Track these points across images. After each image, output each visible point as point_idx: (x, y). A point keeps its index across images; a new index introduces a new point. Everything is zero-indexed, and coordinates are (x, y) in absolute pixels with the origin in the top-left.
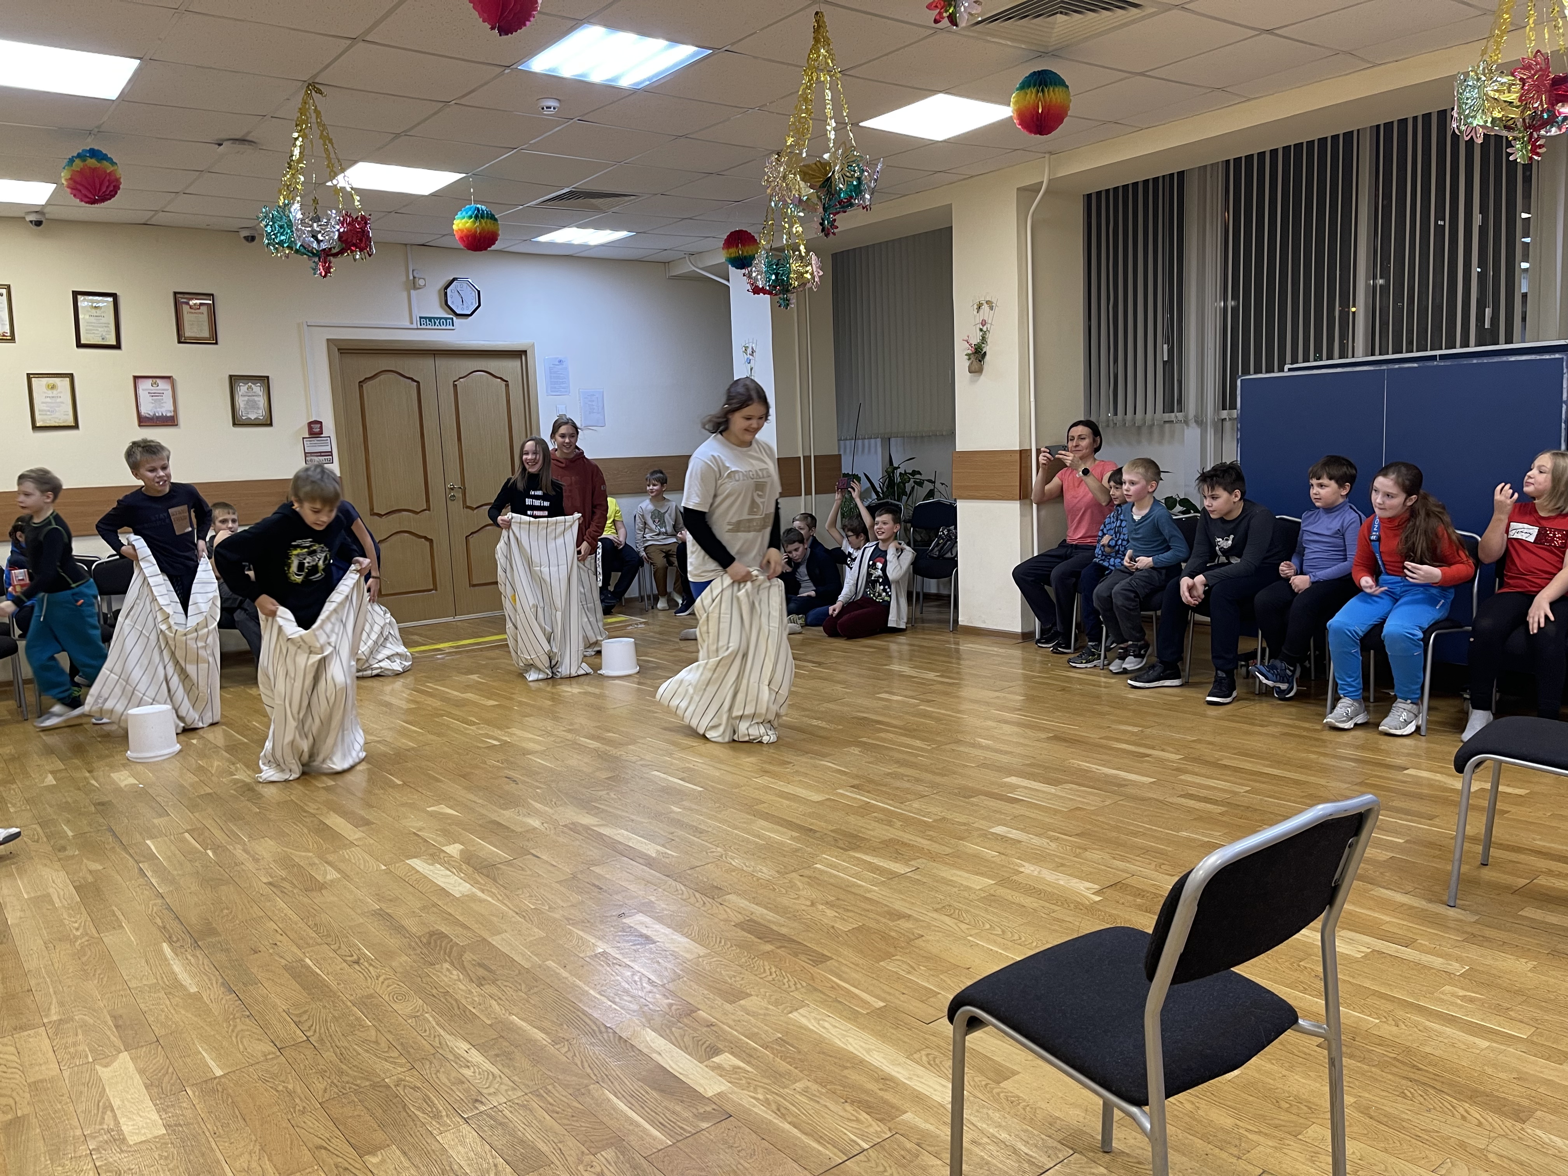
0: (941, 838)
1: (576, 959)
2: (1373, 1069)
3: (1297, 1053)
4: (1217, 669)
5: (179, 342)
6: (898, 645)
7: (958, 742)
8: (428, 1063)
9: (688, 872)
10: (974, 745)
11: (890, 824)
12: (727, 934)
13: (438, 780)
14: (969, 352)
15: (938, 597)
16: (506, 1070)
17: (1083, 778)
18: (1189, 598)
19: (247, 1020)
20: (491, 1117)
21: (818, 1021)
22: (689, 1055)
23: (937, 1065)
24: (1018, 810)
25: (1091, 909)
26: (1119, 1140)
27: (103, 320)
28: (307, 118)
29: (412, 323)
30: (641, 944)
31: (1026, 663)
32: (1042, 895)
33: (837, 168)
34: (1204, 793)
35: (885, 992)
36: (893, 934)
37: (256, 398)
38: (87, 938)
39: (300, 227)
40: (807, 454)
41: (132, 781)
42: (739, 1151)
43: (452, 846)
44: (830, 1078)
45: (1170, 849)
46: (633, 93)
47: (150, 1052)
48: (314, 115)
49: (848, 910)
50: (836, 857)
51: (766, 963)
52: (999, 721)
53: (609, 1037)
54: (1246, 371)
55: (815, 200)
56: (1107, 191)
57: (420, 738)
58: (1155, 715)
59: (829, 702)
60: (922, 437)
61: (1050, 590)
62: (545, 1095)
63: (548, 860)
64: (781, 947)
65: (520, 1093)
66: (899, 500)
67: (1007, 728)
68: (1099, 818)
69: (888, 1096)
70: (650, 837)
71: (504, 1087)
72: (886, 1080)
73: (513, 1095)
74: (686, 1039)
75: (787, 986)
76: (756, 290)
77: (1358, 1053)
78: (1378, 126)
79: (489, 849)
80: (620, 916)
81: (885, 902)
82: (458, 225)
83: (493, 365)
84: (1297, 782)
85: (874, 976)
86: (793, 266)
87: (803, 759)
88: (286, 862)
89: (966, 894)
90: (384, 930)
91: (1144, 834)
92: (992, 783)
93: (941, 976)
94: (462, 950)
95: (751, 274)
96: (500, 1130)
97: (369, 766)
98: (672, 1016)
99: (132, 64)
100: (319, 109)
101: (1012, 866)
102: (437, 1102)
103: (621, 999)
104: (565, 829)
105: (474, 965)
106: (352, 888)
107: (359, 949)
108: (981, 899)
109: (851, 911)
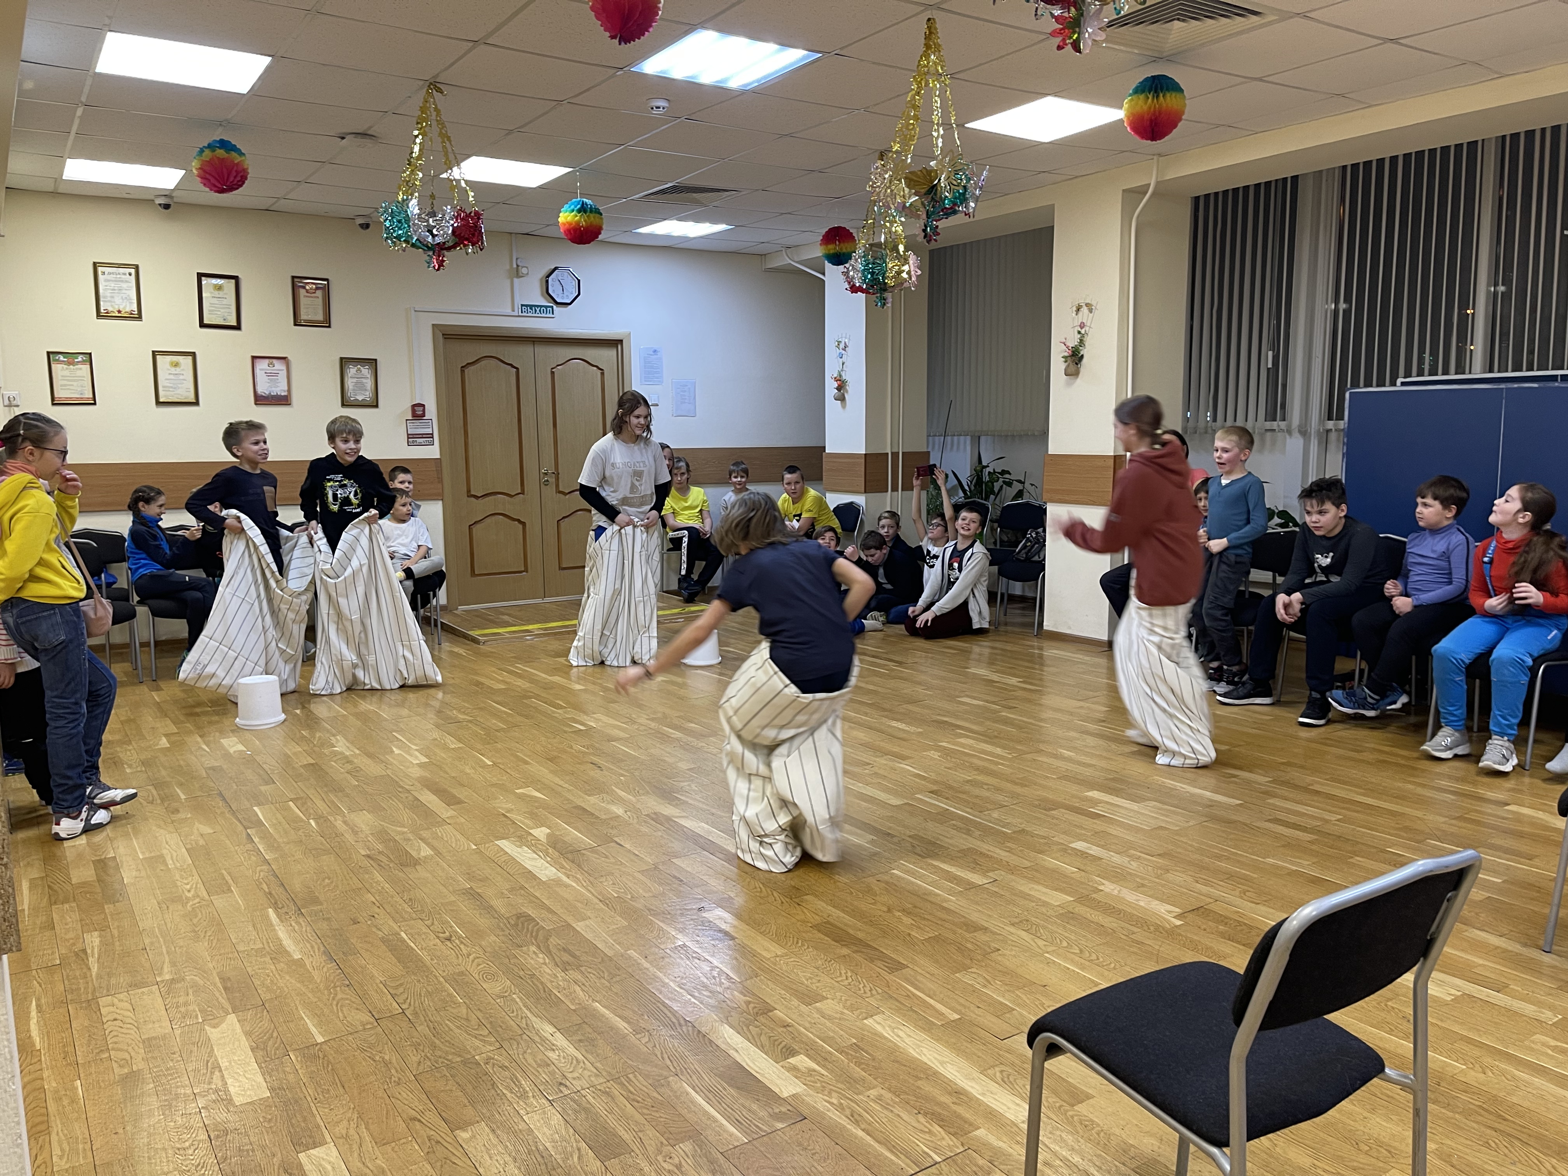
0: (1020, 851)
1: (657, 950)
2: (1457, 1116)
3: (1379, 1095)
4: (1311, 690)
5: (295, 325)
6: (980, 648)
7: (1040, 752)
8: (515, 1043)
10: (1056, 756)
11: (968, 833)
12: (804, 935)
13: (526, 763)
14: (1066, 354)
15: (1022, 599)
16: (589, 1056)
17: (1167, 796)
18: (1285, 616)
19: (347, 988)
20: (575, 1101)
21: (893, 1029)
22: (766, 1054)
23: (1010, 1082)
24: (1099, 825)
25: (1171, 933)
27: (225, 301)
28: (428, 116)
29: (513, 310)
30: (720, 940)
32: (1122, 915)
33: (943, 176)
34: (1292, 819)
35: (960, 1004)
36: (969, 946)
37: (364, 381)
38: (198, 900)
39: (416, 221)
40: (895, 450)
41: (241, 747)
42: (813, 1154)
43: (539, 829)
44: (904, 1088)
45: (1255, 876)
46: (742, 93)
47: (256, 1014)
48: (434, 114)
49: (925, 919)
50: (914, 864)
51: (842, 967)
52: (1082, 732)
53: (688, 1031)
54: (1355, 384)
55: (919, 204)
56: (1216, 194)
57: (510, 719)
58: (1244, 734)
59: (909, 703)
60: (1013, 436)
62: (626, 1083)
63: (632, 849)
64: (857, 951)
65: (602, 1080)
66: (987, 499)
67: (1091, 740)
68: (1182, 839)
69: (960, 1110)
71: (587, 1073)
72: (959, 1093)
73: (596, 1081)
74: (763, 1038)
75: (862, 992)
76: (854, 289)
77: (1441, 1099)
78: (1504, 137)
79: (574, 835)
80: (700, 909)
81: (962, 913)
82: (563, 218)
83: (591, 354)
84: (1392, 813)
85: (949, 987)
86: (890, 265)
87: (882, 761)
88: (383, 836)
89: (1044, 910)
90: (475, 909)
91: (1229, 858)
92: (1073, 796)
93: (1017, 992)
94: (548, 934)
95: (848, 272)
96: (583, 1115)
97: (461, 745)
98: (749, 1014)
99: (264, 61)
100: (439, 107)
101: (1091, 884)
102: (523, 1082)
103: (700, 994)
104: (647, 819)
105: (559, 950)
106: (444, 865)
107: (451, 927)
108: (1059, 916)
109: (928, 920)
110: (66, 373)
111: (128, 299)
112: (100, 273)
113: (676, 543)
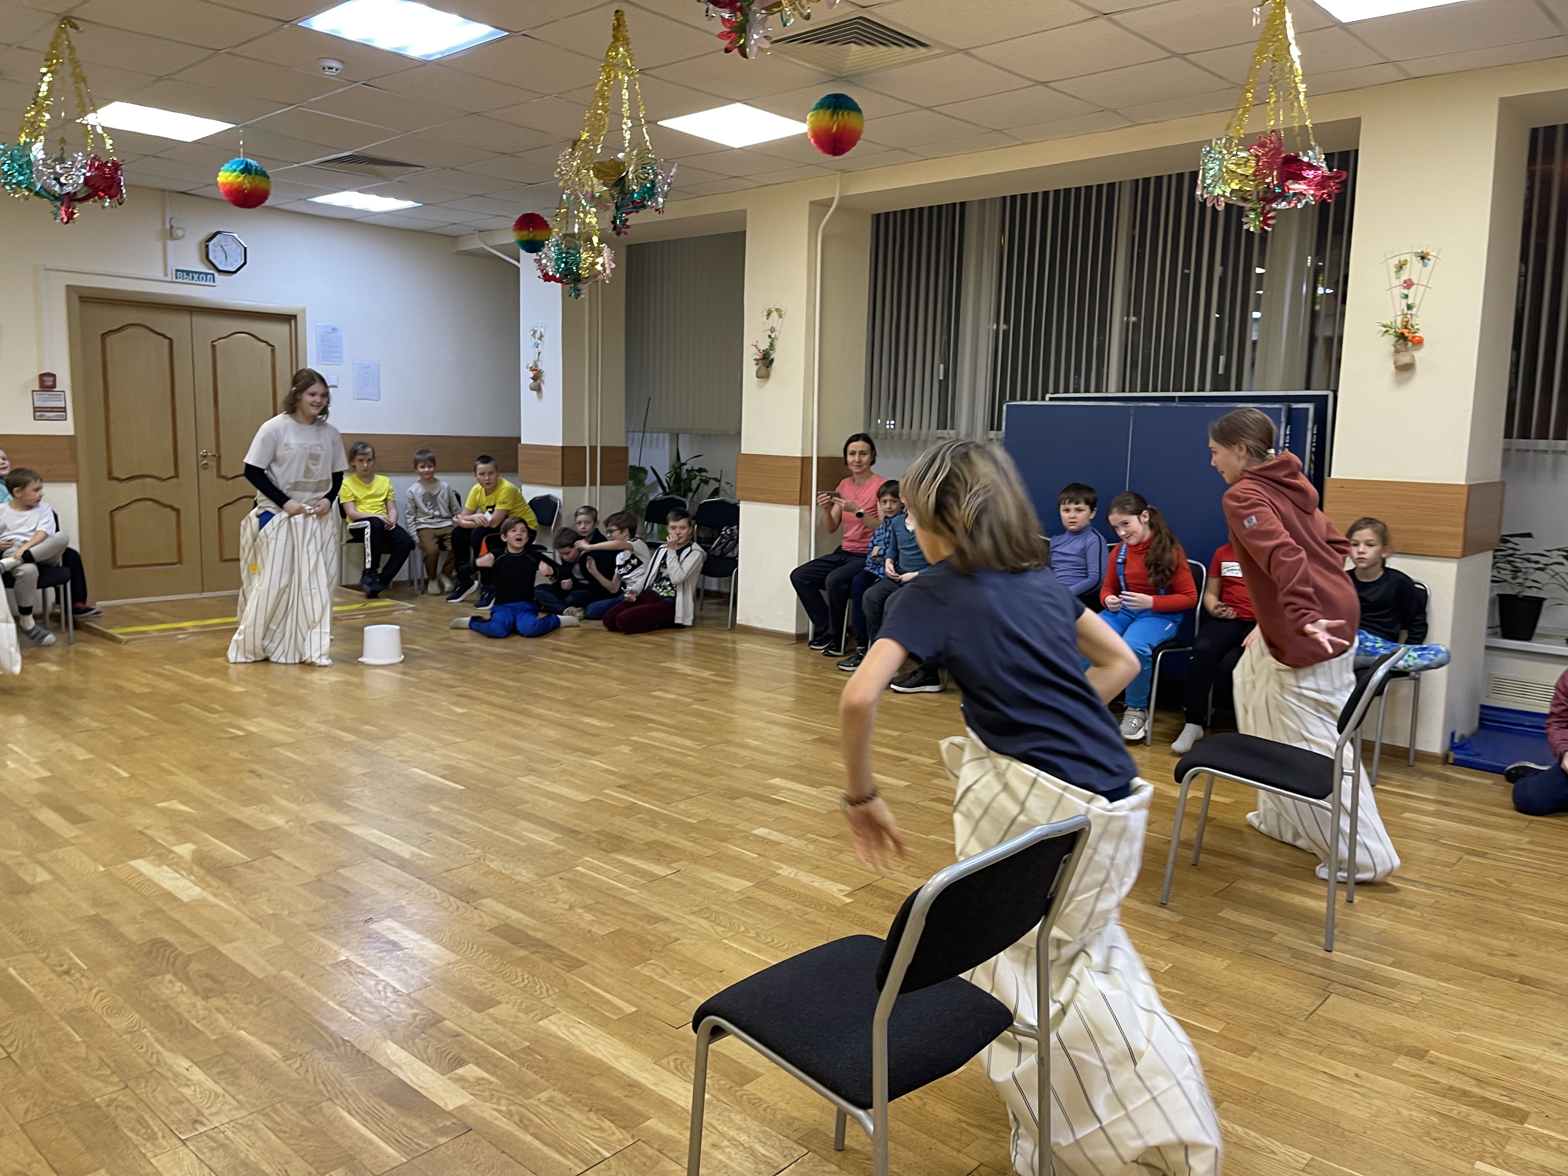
0: (704, 840)
1: (315, 968)
6: (683, 642)
7: (728, 742)
8: (144, 1082)
9: (443, 874)
10: (743, 746)
11: (654, 825)
12: (480, 939)
13: (171, 773)
14: (758, 357)
15: (717, 594)
16: (230, 1089)
20: (211, 1138)
21: (568, 1028)
22: (432, 1067)
23: (682, 1070)
24: (780, 811)
25: (841, 911)
26: (851, 1137)
29: (166, 275)
30: (387, 951)
31: (799, 665)
32: (797, 897)
33: (631, 169)
35: (638, 997)
36: (650, 937)
39: (40, 167)
40: (594, 444)
42: (478, 1166)
43: (183, 846)
44: (576, 1087)
45: (918, 852)
46: (423, 64)
49: (606, 914)
50: (598, 859)
51: (519, 970)
52: (769, 722)
53: (346, 1051)
55: (607, 196)
56: (894, 212)
57: (154, 726)
58: (914, 719)
59: (602, 698)
60: (710, 435)
61: (825, 594)
62: (272, 1114)
63: (292, 861)
64: (534, 953)
65: (244, 1113)
66: (685, 496)
67: (776, 729)
69: (632, 1103)
70: (405, 837)
71: (227, 1107)
72: (632, 1087)
73: (236, 1115)
74: (429, 1050)
75: (538, 992)
76: (547, 278)
78: (1137, 180)
79: (225, 850)
80: (366, 921)
81: (644, 905)
82: (223, 178)
83: (258, 328)
85: (627, 980)
86: (584, 256)
87: (572, 758)
89: (724, 897)
90: (100, 937)
92: (757, 784)
93: (694, 980)
94: (189, 960)
95: (541, 260)
96: (221, 1152)
97: (91, 756)
98: (416, 1027)
100: (73, 44)
101: (770, 868)
102: (151, 1123)
103: (362, 1010)
104: (312, 828)
105: (200, 976)
106: (65, 891)
107: (71, 959)
108: (739, 902)
109: (610, 915)
113: (357, 535)
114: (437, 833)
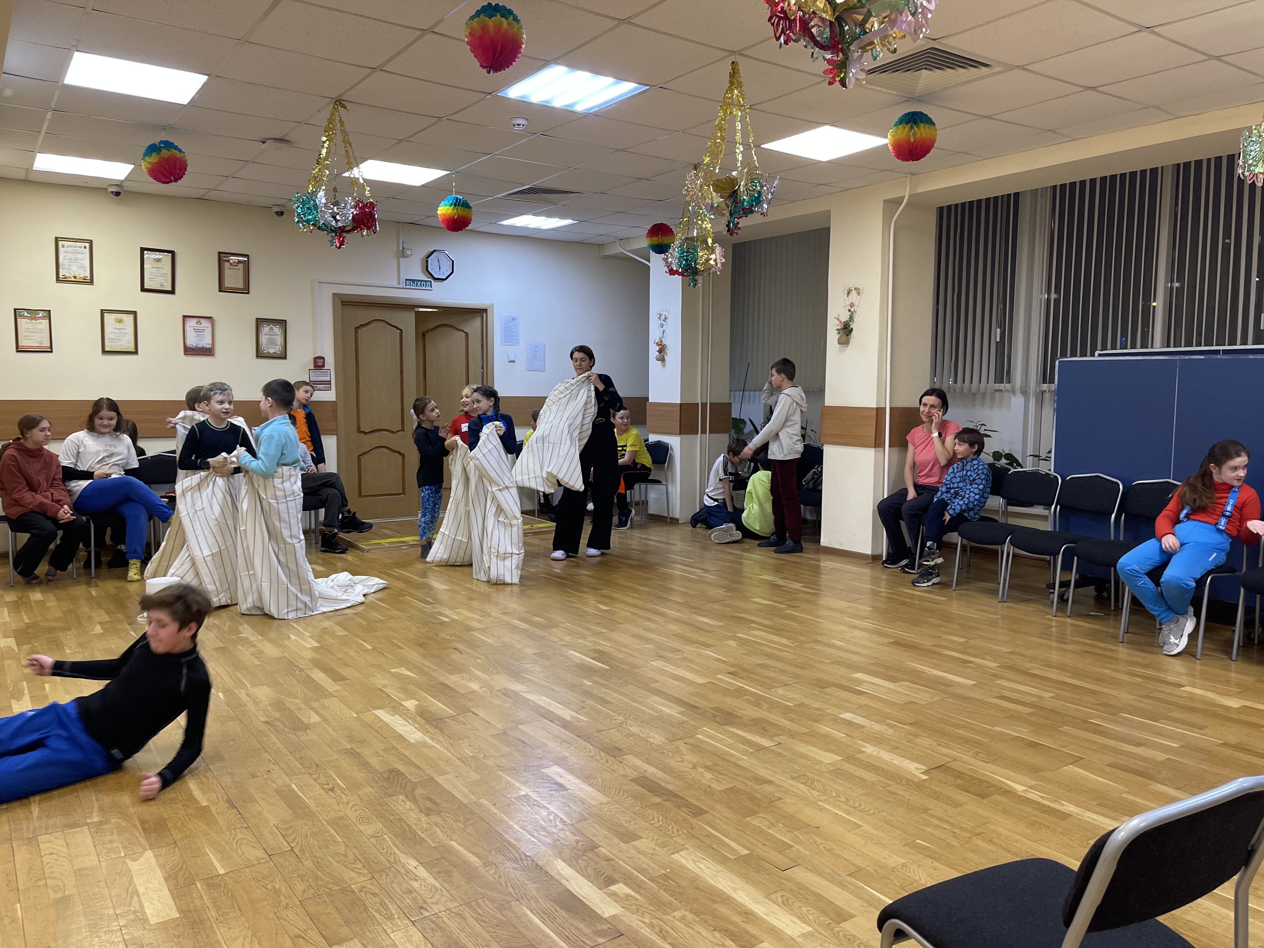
0: (800, 720)
1: (504, 799)
5: (220, 291)
6: (770, 560)
7: (817, 642)
8: (385, 875)
9: (595, 734)
10: (830, 646)
11: (758, 705)
12: (624, 787)
13: (400, 648)
14: (839, 327)
16: (446, 886)
17: (916, 677)
19: (245, 830)
20: (433, 922)
21: (695, 862)
22: (591, 882)
23: (789, 905)
24: (863, 700)
25: (918, 786)
27: (162, 271)
28: (334, 126)
29: (399, 284)
30: (556, 790)
31: (875, 581)
32: (880, 771)
33: (742, 183)
34: (1015, 696)
35: (750, 842)
36: (758, 795)
37: (275, 337)
39: (323, 209)
40: (705, 401)
43: (409, 701)
44: (703, 910)
45: (986, 740)
46: (586, 116)
47: (169, 851)
48: (339, 125)
49: (722, 774)
50: (714, 730)
51: (655, 813)
52: (851, 627)
53: (528, 864)
54: (1064, 355)
55: (723, 206)
56: (956, 205)
57: (387, 612)
58: (977, 629)
59: (713, 602)
62: (476, 907)
63: (485, 717)
64: (667, 800)
65: (456, 905)
67: (857, 633)
68: (928, 711)
69: (749, 928)
70: (566, 704)
71: (443, 899)
72: (747, 914)
73: (451, 905)
74: (589, 869)
75: (671, 832)
76: (672, 272)
78: (1179, 165)
79: (438, 706)
80: (540, 766)
81: (752, 769)
82: (441, 211)
83: (458, 320)
84: (1093, 692)
85: (741, 828)
86: (700, 254)
87: (691, 648)
88: (279, 705)
89: (817, 767)
90: (354, 765)
91: (965, 727)
92: (843, 677)
93: (795, 833)
94: (415, 786)
95: (667, 259)
96: (440, 933)
97: (346, 633)
98: (578, 850)
99: (202, 79)
100: (343, 119)
101: (856, 746)
102: (391, 907)
103: (539, 834)
104: (499, 693)
105: (424, 799)
106: (330, 730)
107: (334, 780)
108: (830, 772)
109: (725, 775)
110: (30, 326)
111: (83, 267)
112: (60, 246)
114: (591, 702)
